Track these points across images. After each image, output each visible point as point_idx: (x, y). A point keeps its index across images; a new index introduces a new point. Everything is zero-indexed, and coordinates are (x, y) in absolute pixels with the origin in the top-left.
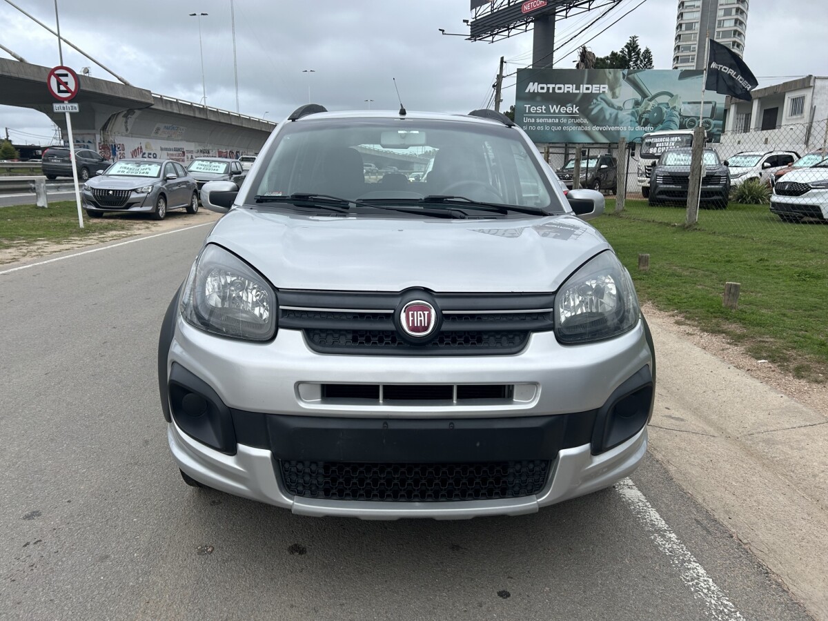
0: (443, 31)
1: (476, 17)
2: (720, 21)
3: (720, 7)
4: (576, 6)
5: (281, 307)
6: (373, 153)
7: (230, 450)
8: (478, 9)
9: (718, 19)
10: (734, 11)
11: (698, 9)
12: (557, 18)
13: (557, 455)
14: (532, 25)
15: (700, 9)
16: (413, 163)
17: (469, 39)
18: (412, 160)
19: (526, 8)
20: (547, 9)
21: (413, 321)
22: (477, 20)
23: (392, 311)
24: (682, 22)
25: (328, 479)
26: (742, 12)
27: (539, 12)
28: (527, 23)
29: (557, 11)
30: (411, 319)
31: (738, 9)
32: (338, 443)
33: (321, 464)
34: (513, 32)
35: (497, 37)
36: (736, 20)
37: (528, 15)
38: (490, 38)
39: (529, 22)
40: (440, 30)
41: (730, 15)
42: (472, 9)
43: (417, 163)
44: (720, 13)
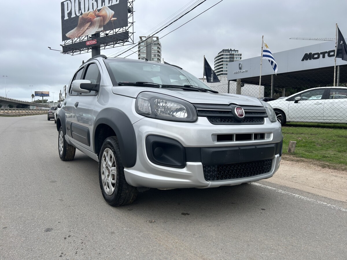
0: (50, 48)
1: (65, 44)
2: (153, 58)
3: (152, 54)
4: (109, 45)
5: (197, 109)
6: (8, 100)
7: (183, 166)
8: (66, 41)
9: (152, 57)
10: (157, 55)
11: (145, 53)
12: (101, 49)
13: (275, 157)
14: (90, 50)
15: (146, 53)
16: (29, 105)
17: (62, 53)
18: (29, 104)
19: (88, 43)
20: (97, 45)
21: (239, 113)
22: (65, 46)
23: (231, 110)
24: (140, 57)
25: (218, 172)
26: (160, 56)
27: (94, 46)
28: (88, 49)
29: (101, 46)
30: (238, 112)
31: (158, 55)
32: (226, 156)
33: (216, 166)
34: (82, 52)
35: (75, 53)
36: (158, 59)
37: (89, 46)
38: (72, 54)
39: (89, 49)
40: (49, 47)
41: (156, 57)
42: (63, 41)
43: (32, 105)
44: (153, 56)
